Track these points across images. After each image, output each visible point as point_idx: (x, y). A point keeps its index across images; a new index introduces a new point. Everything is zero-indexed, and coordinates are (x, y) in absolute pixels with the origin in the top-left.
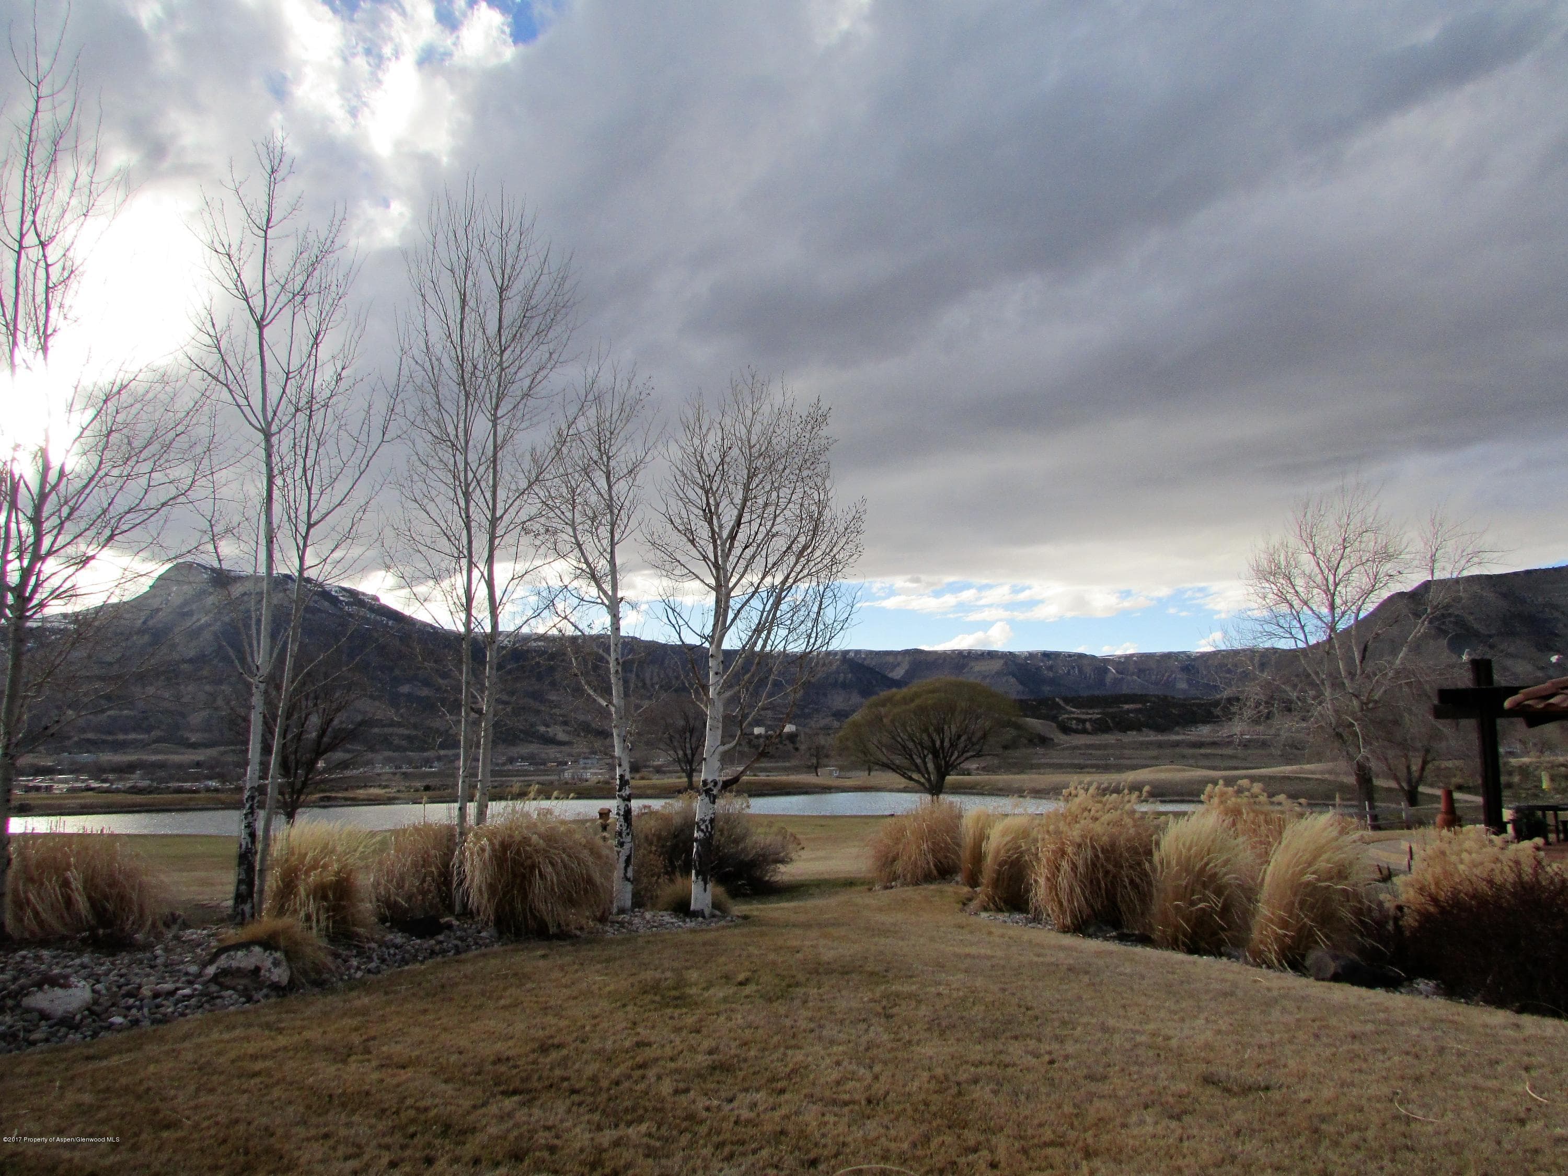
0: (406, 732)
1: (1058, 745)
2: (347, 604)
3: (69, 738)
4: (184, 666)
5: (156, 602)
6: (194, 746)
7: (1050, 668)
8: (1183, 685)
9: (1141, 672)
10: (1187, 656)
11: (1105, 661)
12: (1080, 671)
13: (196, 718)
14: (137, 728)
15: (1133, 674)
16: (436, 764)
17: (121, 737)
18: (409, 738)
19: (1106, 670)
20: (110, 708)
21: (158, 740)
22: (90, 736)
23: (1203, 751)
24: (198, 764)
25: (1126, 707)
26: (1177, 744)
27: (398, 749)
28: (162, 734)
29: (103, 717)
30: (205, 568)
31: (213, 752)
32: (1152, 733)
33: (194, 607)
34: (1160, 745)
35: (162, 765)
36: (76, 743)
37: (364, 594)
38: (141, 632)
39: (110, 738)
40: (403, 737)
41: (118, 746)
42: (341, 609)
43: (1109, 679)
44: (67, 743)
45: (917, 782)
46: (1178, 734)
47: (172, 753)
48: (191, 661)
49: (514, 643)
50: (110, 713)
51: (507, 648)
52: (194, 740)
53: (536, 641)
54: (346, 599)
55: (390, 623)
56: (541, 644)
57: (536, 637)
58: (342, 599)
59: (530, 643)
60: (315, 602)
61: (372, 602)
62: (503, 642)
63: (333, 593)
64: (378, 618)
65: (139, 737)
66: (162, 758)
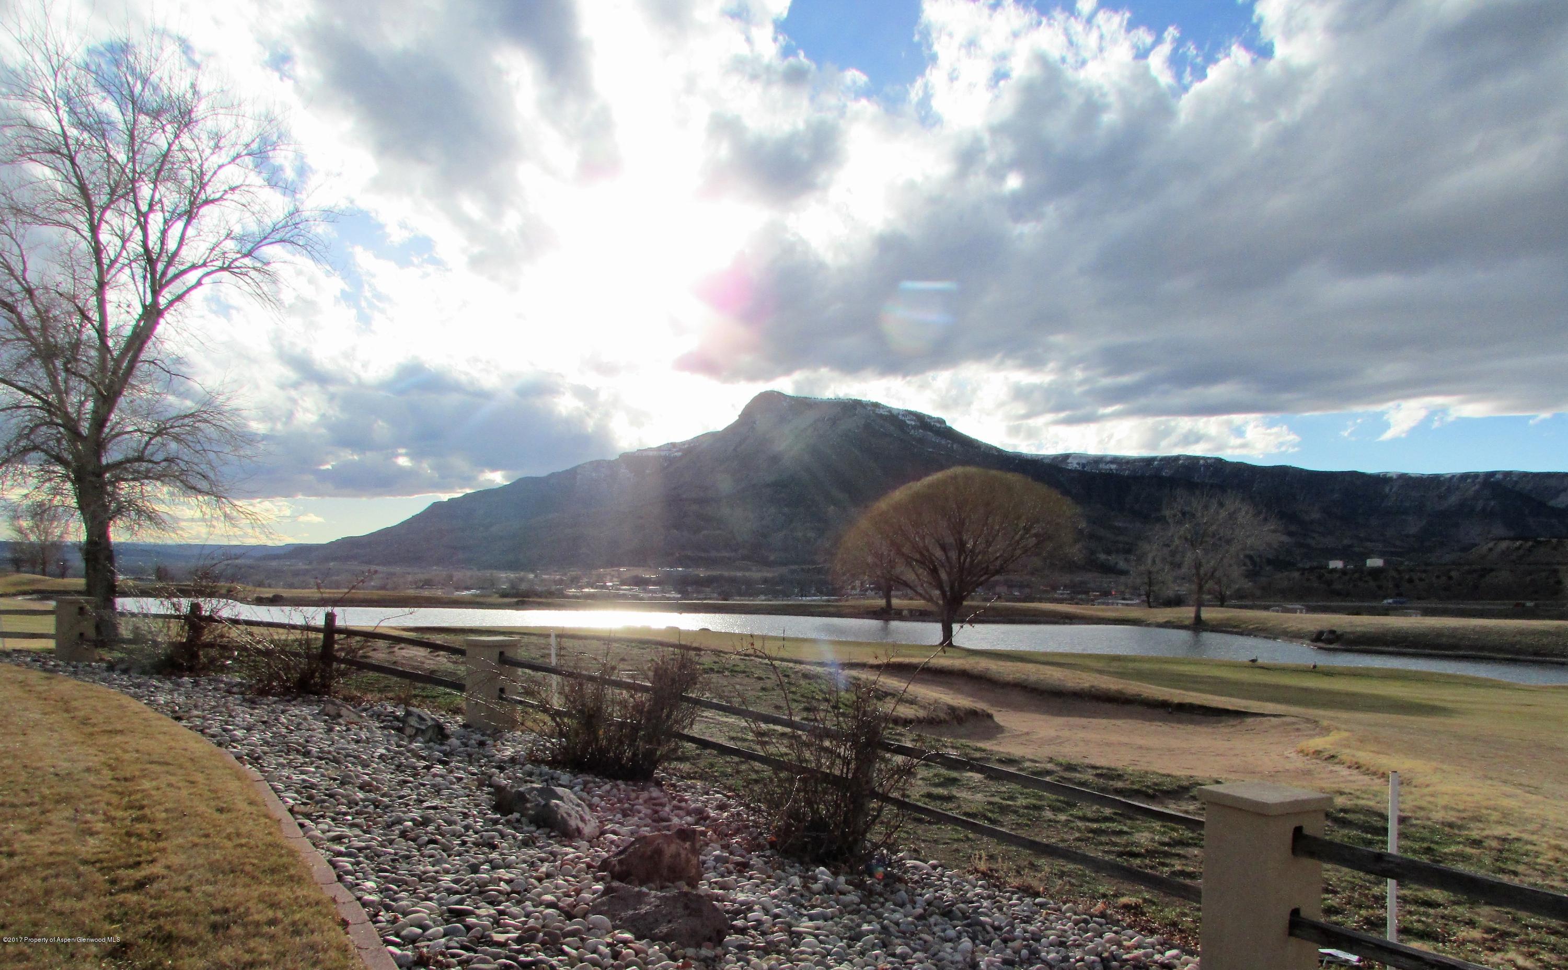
2: (913, 427)
3: (674, 555)
4: (767, 491)
5: (747, 430)
6: (770, 565)
13: (775, 539)
14: (727, 546)
17: (714, 554)
20: (706, 529)
21: (744, 558)
22: (689, 552)
24: (766, 581)
28: (745, 552)
29: (700, 537)
30: (786, 395)
31: (783, 571)
33: (775, 433)
35: (733, 580)
36: (678, 559)
38: (732, 458)
39: (705, 555)
41: (709, 563)
42: (906, 434)
47: (750, 571)
48: (771, 485)
49: (1084, 466)
50: (705, 532)
51: (1075, 471)
52: (772, 558)
53: (1107, 463)
54: (913, 423)
55: (955, 446)
56: (1113, 467)
57: (1108, 459)
58: (908, 422)
59: (1101, 466)
60: (882, 427)
61: (938, 425)
62: (1073, 465)
63: (900, 417)
64: (943, 442)
65: (727, 555)
66: (739, 574)
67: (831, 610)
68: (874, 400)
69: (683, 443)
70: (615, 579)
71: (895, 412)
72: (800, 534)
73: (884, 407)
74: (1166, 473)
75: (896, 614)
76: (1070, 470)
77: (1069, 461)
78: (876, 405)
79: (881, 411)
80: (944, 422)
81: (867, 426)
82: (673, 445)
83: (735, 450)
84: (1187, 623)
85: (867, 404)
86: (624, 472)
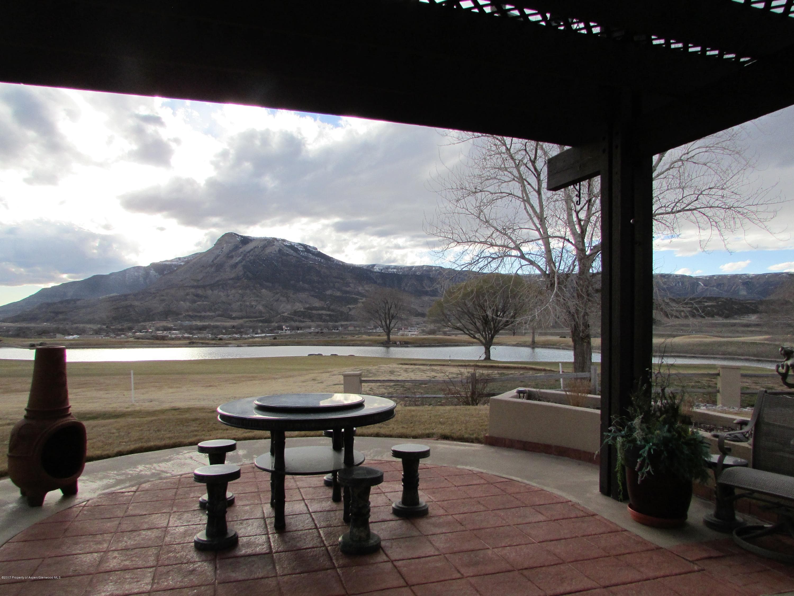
0: (328, 313)
1: (663, 324)
2: (302, 251)
3: (181, 314)
4: (230, 282)
5: (217, 252)
6: (234, 318)
7: (665, 283)
8: (743, 293)
9: (719, 285)
10: (747, 276)
11: (697, 279)
12: (683, 283)
13: (235, 306)
14: (210, 310)
15: (713, 286)
16: (340, 328)
17: (203, 314)
18: (330, 315)
19: (698, 285)
20: (199, 301)
21: (219, 316)
22: (190, 313)
23: (750, 329)
24: (234, 327)
25: (706, 304)
26: (734, 325)
27: (324, 321)
28: (220, 313)
29: (195, 305)
30: (238, 235)
31: (241, 321)
32: (721, 319)
33: (233, 254)
34: (724, 325)
35: (217, 327)
36: (184, 317)
37: (310, 246)
38: (211, 266)
39: (199, 314)
40: (327, 315)
41: (202, 318)
42: (299, 254)
43: (699, 289)
44: (180, 316)
45: (478, 339)
46: (736, 319)
47: (224, 322)
48: (232, 279)
49: (381, 270)
50: (198, 303)
51: (378, 272)
52: (234, 316)
53: (392, 269)
54: (302, 249)
55: (322, 261)
56: (395, 270)
57: (392, 267)
58: (300, 249)
59: (390, 270)
60: (287, 251)
61: (314, 250)
62: (376, 269)
63: (296, 246)
64: (317, 258)
65: (211, 314)
66: (218, 324)
67: (359, 342)
68: (283, 238)
69: (185, 258)
70: (152, 328)
71: (293, 244)
72: (248, 303)
73: (288, 241)
74: (418, 273)
75: (393, 343)
76: (376, 272)
77: (375, 268)
78: (284, 240)
79: (286, 244)
80: (316, 249)
81: (280, 250)
82: (179, 259)
83: (213, 261)
84: (527, 344)
85: (279, 240)
86: (152, 272)
